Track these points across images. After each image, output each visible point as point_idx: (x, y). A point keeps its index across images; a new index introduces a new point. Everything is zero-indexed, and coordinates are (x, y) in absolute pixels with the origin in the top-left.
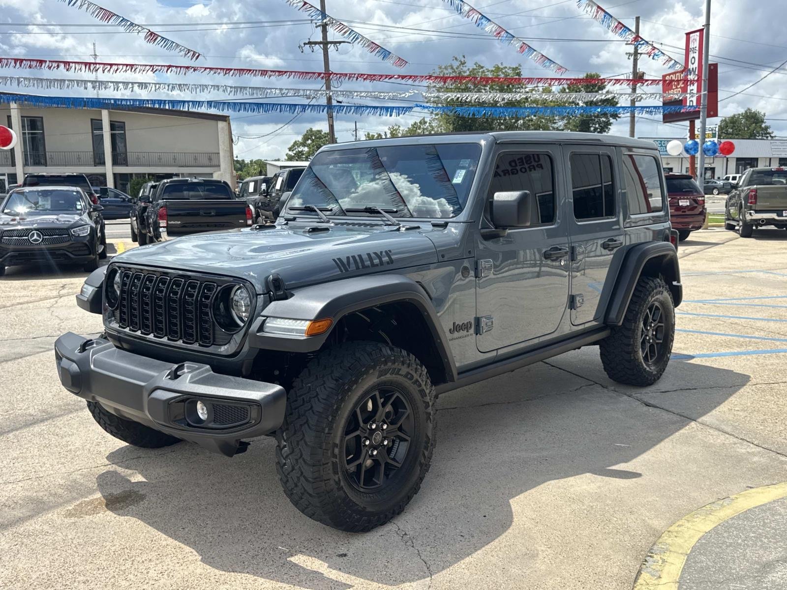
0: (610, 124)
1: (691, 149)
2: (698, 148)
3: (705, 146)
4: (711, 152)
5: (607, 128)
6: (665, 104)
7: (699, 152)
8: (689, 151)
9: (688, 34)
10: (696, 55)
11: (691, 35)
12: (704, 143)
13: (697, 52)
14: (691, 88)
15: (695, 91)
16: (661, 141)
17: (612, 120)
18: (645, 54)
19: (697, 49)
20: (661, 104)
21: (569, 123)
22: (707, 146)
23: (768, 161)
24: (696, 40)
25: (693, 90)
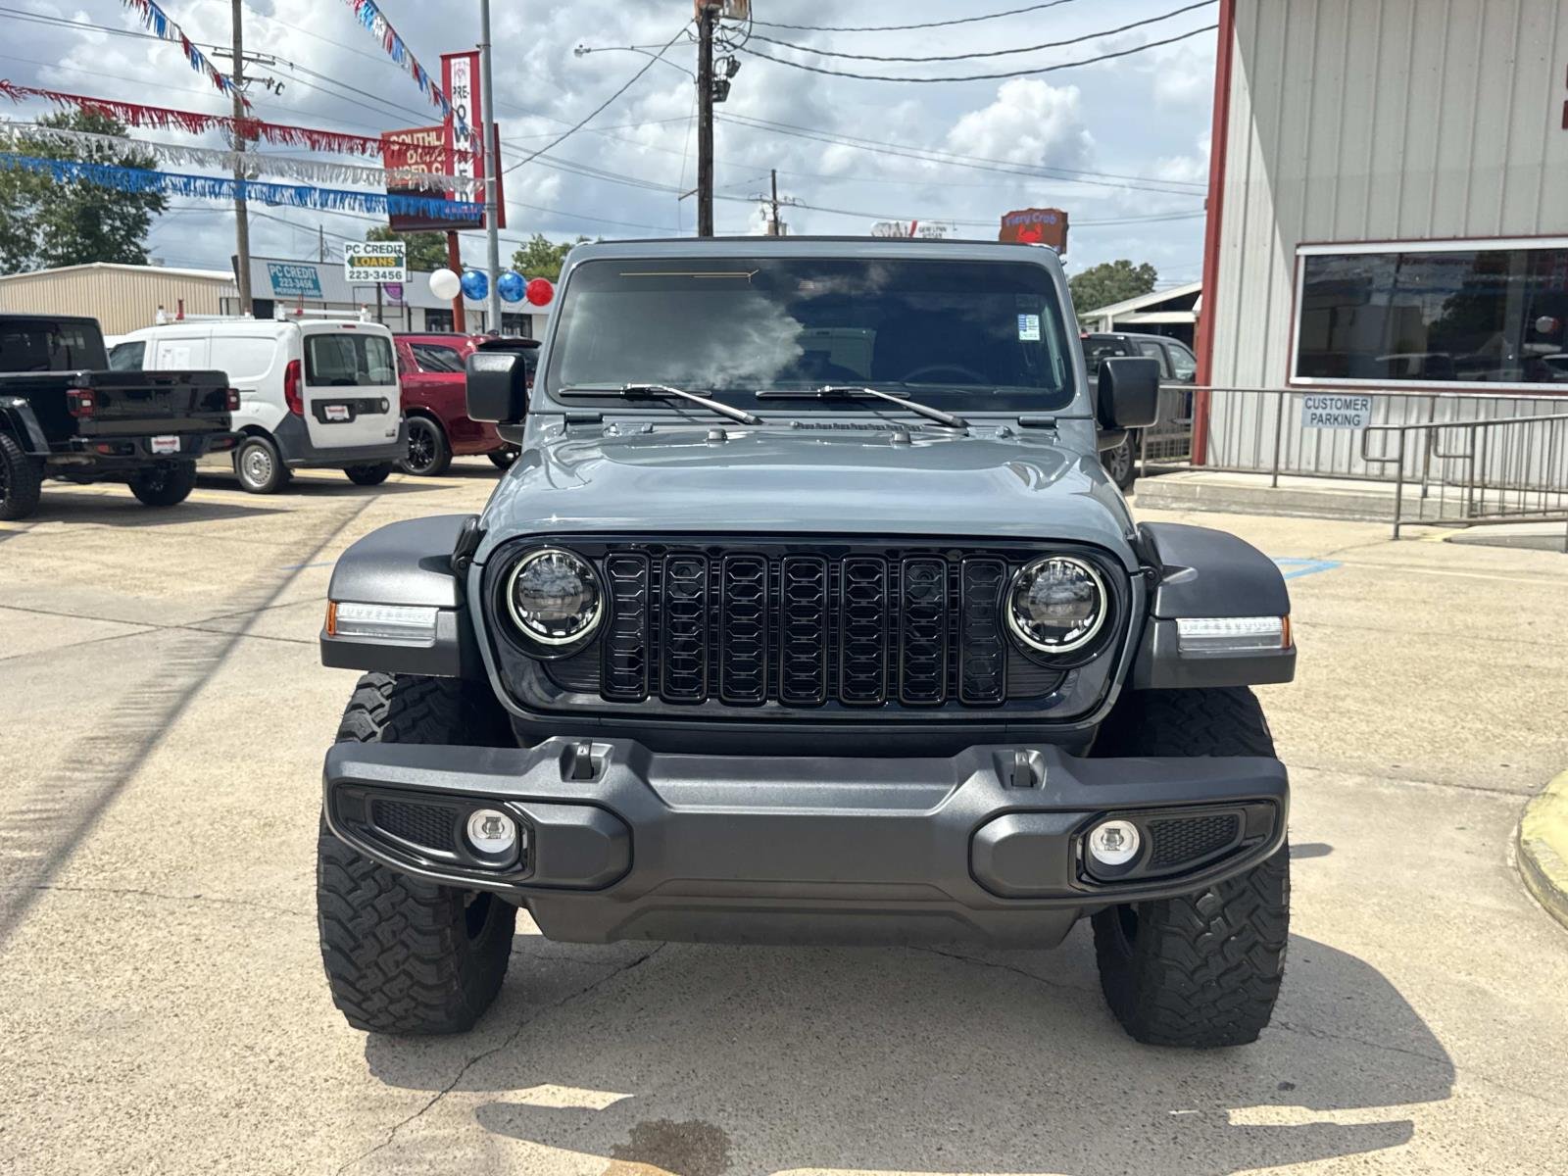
0: (148, 222)
1: (474, 288)
2: (486, 287)
3: (501, 281)
4: (514, 293)
5: (141, 229)
6: (390, 191)
7: (490, 296)
8: (472, 291)
9: (446, 58)
10: (467, 103)
11: (453, 61)
12: (497, 278)
13: (469, 97)
14: (462, 168)
15: (470, 174)
16: (282, 266)
17: (151, 214)
18: (258, 80)
19: (468, 89)
20: (385, 193)
21: (48, 211)
22: (506, 281)
23: (479, 317)
24: (464, 72)
25: (465, 171)
